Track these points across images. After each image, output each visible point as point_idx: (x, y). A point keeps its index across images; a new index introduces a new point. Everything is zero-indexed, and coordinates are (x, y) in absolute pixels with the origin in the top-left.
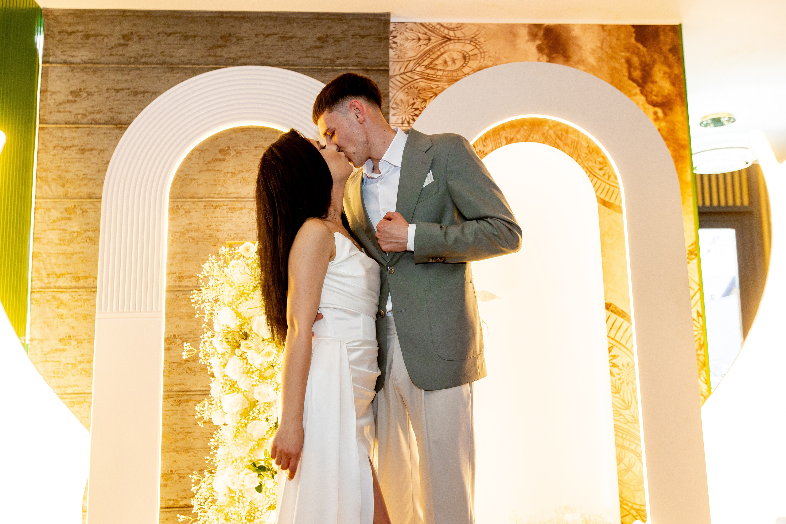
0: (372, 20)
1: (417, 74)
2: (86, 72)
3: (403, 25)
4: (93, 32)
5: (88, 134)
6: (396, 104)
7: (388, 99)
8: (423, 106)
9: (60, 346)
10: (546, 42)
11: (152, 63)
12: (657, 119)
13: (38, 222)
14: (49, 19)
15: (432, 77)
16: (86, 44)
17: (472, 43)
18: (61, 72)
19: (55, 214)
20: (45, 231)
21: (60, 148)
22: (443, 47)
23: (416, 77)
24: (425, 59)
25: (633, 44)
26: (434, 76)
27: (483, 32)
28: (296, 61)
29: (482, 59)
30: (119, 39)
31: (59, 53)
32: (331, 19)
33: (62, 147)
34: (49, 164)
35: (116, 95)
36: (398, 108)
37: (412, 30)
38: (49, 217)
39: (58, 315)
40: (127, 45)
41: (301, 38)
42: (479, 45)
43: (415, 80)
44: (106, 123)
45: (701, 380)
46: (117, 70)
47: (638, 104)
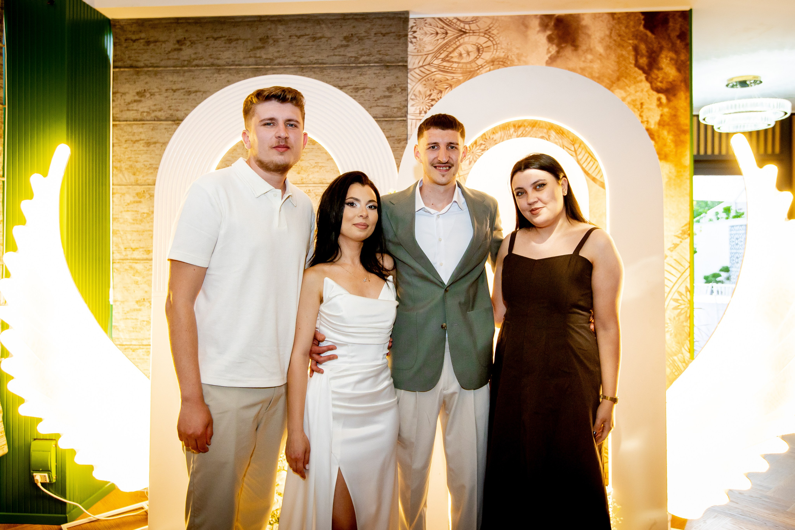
0: (393, 18)
1: (435, 67)
2: (149, 75)
3: (422, 20)
4: (152, 39)
5: (152, 130)
6: (414, 95)
7: (407, 93)
8: (439, 97)
9: (137, 307)
10: (556, 32)
11: (202, 65)
12: (660, 105)
13: (116, 205)
14: (117, 29)
15: (448, 69)
16: (147, 49)
17: (486, 36)
18: (128, 76)
19: (129, 198)
20: (121, 212)
21: (130, 142)
22: (459, 40)
23: (434, 70)
24: (441, 52)
25: (641, 31)
26: (450, 68)
28: (325, 60)
29: (495, 51)
30: (175, 44)
31: (127, 58)
32: (356, 19)
33: (132, 141)
34: (122, 155)
35: (173, 95)
36: (417, 99)
37: (431, 25)
38: (124, 200)
39: (134, 281)
40: (181, 50)
41: (329, 38)
42: (493, 38)
43: (433, 72)
44: (166, 120)
45: (685, 349)
46: (174, 72)
47: (642, 91)
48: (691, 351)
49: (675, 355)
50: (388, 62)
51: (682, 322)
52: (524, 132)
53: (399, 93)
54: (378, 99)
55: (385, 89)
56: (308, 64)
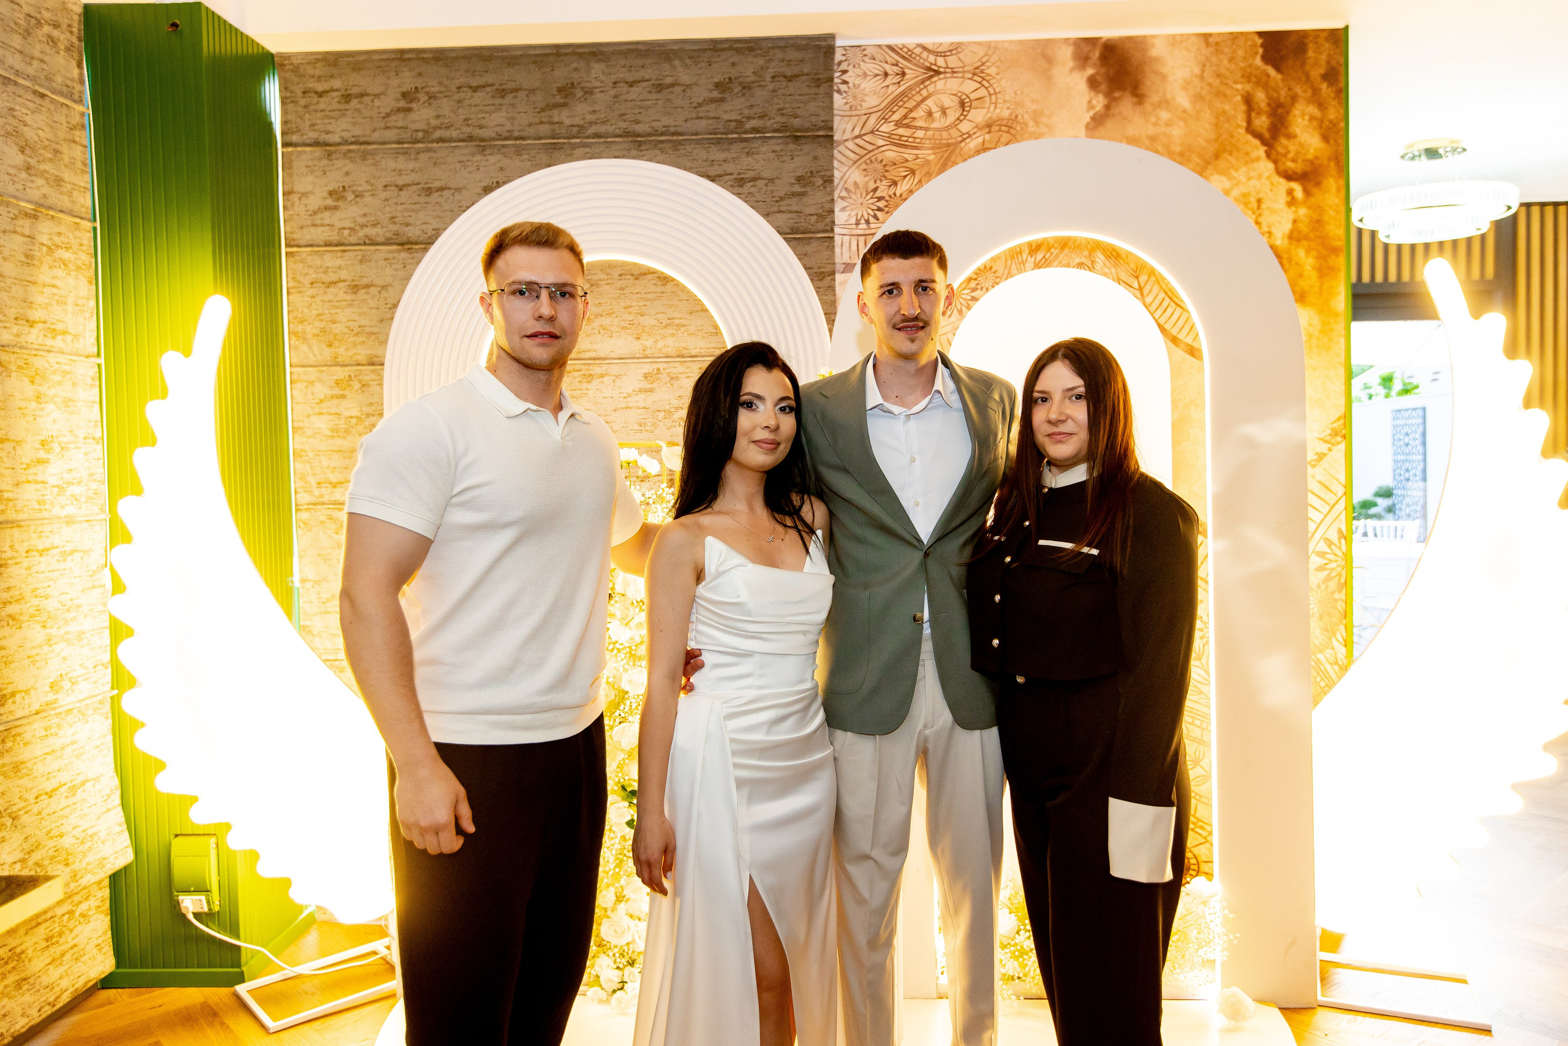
0: (805, 48)
1: (883, 138)
2: (350, 158)
3: (858, 49)
4: (355, 91)
5: (361, 261)
6: (846, 189)
7: (832, 187)
8: (891, 193)
10: (1103, 70)
11: (451, 140)
12: (1292, 202)
13: (298, 403)
14: (286, 72)
15: (906, 141)
16: (347, 110)
17: (976, 78)
18: (312, 159)
19: (321, 390)
20: (308, 416)
21: (320, 285)
22: (926, 87)
23: (881, 142)
24: (894, 109)
25: (1258, 68)
26: (911, 140)
27: (995, 57)
28: (681, 126)
29: (993, 106)
30: (398, 100)
31: (307, 128)
32: (737, 50)
33: (323, 283)
34: (306, 310)
35: (398, 196)
36: (850, 198)
37: (874, 59)
38: (313, 394)
40: (409, 110)
41: (688, 86)
42: (988, 81)
43: (879, 147)
44: (386, 243)
45: (1338, 641)
46: (398, 153)
47: (1260, 177)
48: (1348, 643)
49: (1321, 651)
50: (798, 130)
51: (1333, 593)
52: (1047, 256)
53: (819, 187)
54: (782, 199)
55: (793, 181)
56: (650, 135)
